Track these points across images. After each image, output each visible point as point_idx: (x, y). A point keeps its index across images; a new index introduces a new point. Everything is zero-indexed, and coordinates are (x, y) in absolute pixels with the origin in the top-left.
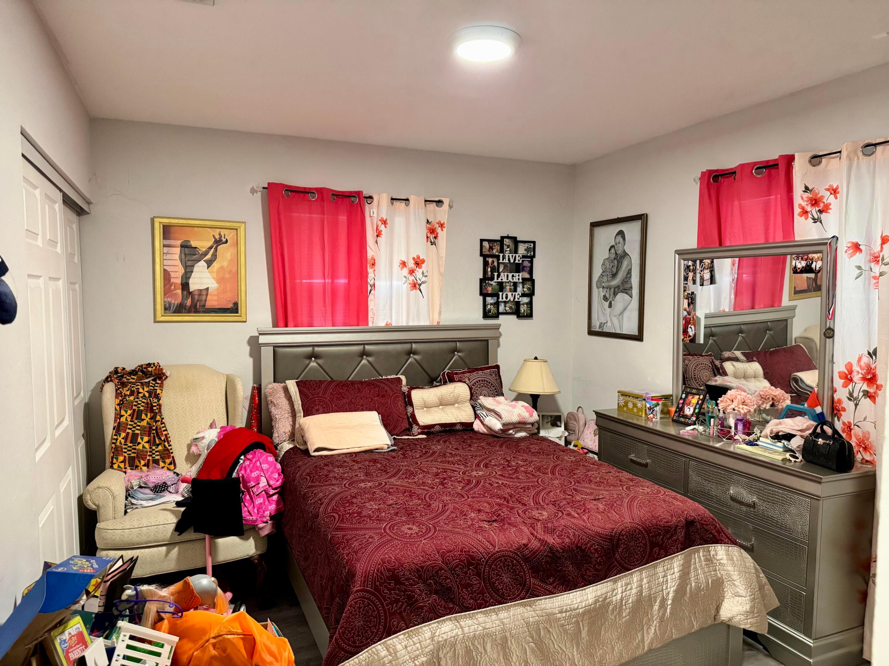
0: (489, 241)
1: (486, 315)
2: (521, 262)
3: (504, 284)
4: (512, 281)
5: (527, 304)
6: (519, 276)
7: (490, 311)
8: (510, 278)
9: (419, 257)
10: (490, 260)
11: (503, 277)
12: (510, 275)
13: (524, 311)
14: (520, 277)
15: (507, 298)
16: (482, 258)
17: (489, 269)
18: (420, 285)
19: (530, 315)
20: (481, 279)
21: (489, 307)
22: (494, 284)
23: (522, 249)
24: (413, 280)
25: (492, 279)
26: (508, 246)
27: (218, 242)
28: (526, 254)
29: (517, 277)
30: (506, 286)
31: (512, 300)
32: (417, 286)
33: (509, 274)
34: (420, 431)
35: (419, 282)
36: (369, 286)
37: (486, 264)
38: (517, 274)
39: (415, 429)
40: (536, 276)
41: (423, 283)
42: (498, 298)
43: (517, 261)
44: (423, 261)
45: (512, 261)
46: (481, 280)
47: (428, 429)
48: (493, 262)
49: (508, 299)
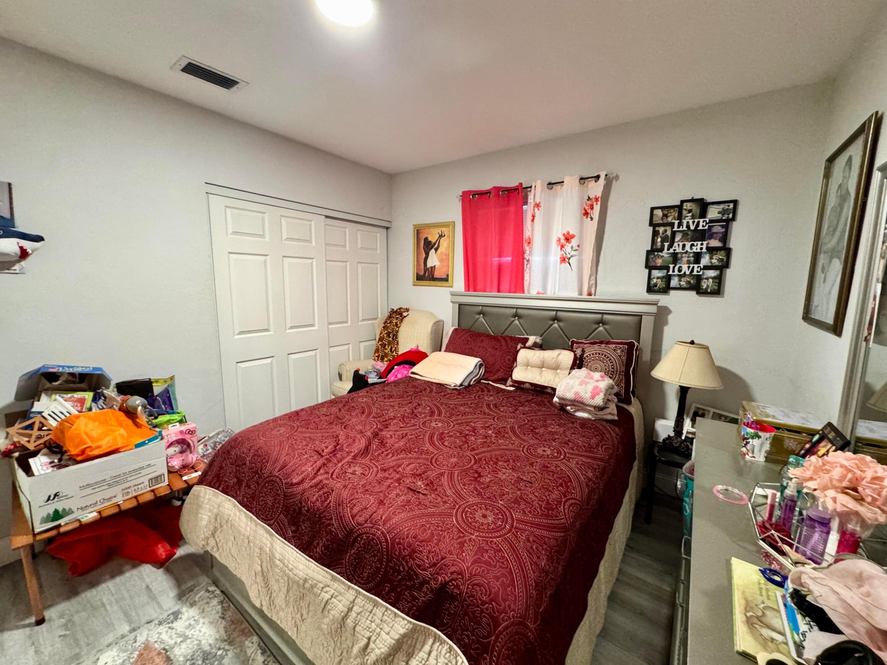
0: (662, 208)
1: (651, 289)
2: (706, 228)
3: (679, 256)
4: (689, 250)
5: (714, 278)
6: (702, 244)
7: (655, 285)
8: (688, 248)
9: (568, 233)
10: (661, 229)
11: (677, 248)
12: (688, 245)
13: (708, 286)
14: (704, 247)
15: (680, 271)
16: (651, 228)
17: (659, 240)
18: (569, 259)
19: (717, 292)
20: (647, 251)
21: (655, 281)
22: (666, 256)
23: (713, 213)
24: (562, 255)
25: (662, 250)
26: (690, 211)
27: (441, 236)
28: (719, 218)
29: (699, 246)
30: (682, 257)
31: (688, 273)
32: (567, 260)
33: (686, 243)
34: (511, 383)
35: (569, 256)
36: (525, 261)
37: (655, 234)
38: (699, 243)
39: (509, 382)
40: (733, 243)
41: (572, 256)
42: (668, 271)
43: (700, 228)
44: (573, 236)
45: (692, 228)
46: (648, 253)
47: (519, 385)
48: (666, 231)
49: (682, 273)
